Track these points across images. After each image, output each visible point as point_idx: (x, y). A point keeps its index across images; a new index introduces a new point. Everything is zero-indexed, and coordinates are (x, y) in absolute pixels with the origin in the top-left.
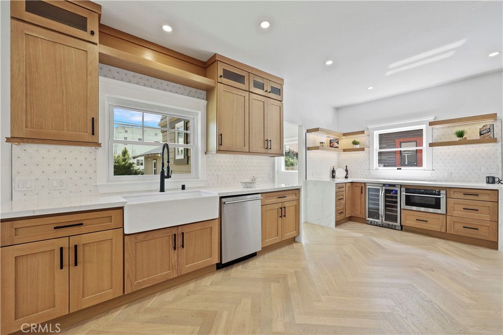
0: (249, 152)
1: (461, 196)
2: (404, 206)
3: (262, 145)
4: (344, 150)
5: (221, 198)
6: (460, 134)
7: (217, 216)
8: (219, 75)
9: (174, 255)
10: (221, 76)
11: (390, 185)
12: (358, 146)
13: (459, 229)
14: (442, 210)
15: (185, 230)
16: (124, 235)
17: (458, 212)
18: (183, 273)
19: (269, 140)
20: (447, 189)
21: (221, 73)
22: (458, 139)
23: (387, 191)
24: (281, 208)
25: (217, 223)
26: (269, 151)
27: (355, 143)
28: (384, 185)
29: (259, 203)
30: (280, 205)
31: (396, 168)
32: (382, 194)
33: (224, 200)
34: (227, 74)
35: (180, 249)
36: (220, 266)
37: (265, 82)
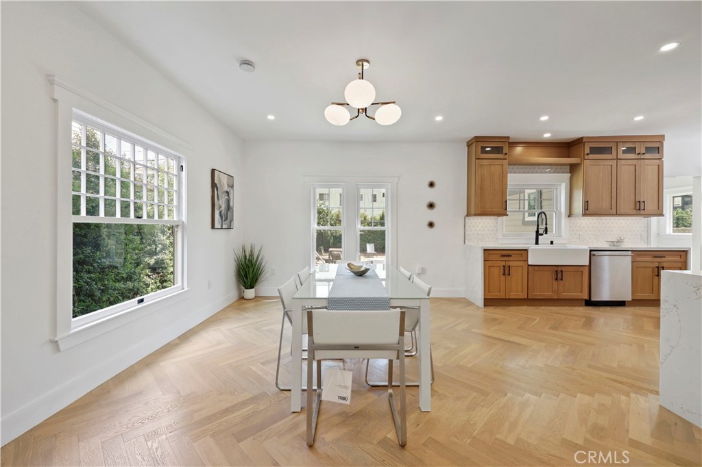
0: (617, 214)
3: (633, 206)
5: (591, 251)
7: (587, 264)
8: (586, 153)
9: (555, 283)
10: (588, 154)
15: (563, 269)
16: (529, 265)
18: (562, 297)
19: (642, 200)
21: (587, 151)
24: (658, 267)
25: (587, 268)
26: (642, 212)
29: (629, 259)
30: (657, 264)
33: (593, 253)
34: (594, 150)
35: (560, 281)
36: (589, 303)
37: (637, 145)
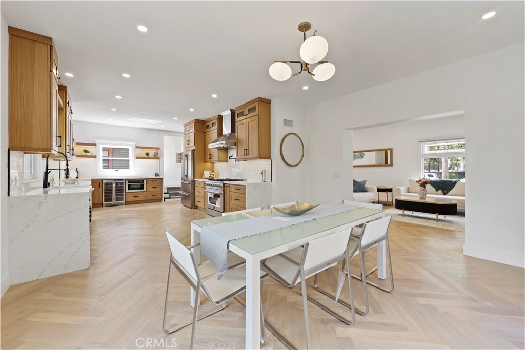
1: (151, 182)
2: (127, 191)
4: (78, 156)
6: (147, 154)
11: (119, 180)
12: (88, 154)
13: (150, 197)
14: (145, 190)
17: (150, 189)
20: (146, 179)
22: (147, 156)
23: (117, 184)
27: (86, 151)
28: (115, 180)
31: (115, 170)
32: (114, 185)
